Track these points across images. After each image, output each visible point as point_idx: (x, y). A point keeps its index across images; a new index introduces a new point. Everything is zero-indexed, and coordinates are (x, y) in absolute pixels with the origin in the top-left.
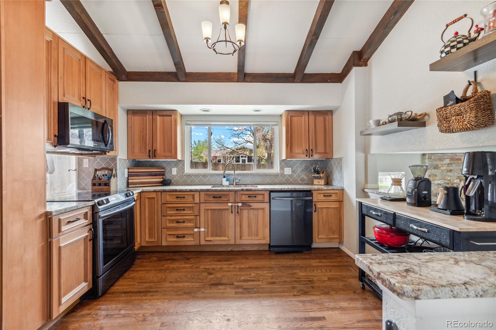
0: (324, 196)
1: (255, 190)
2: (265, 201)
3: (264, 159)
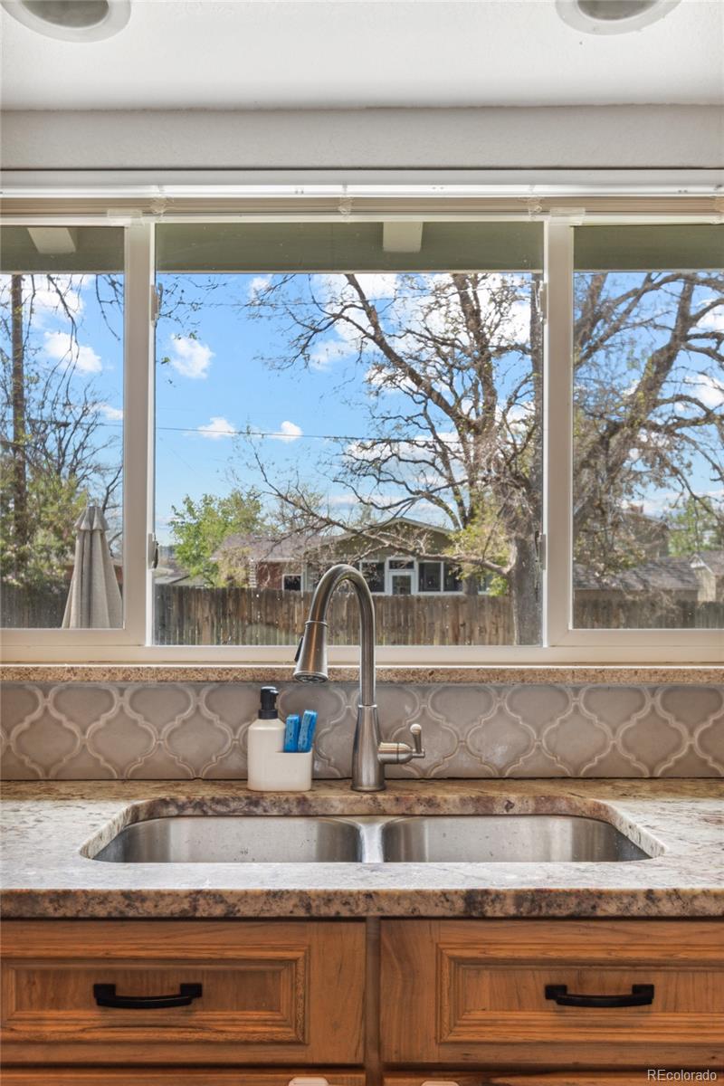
1: (634, 911)
3: (499, 572)
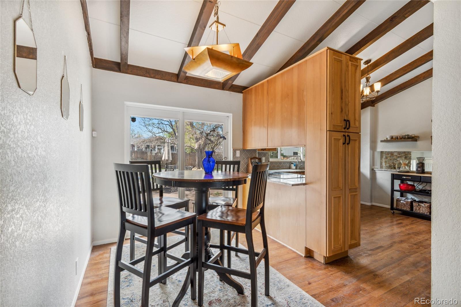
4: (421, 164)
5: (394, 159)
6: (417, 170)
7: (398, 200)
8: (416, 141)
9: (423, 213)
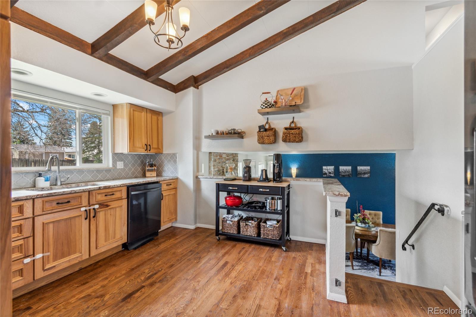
0: (167, 185)
1: (113, 187)
2: (123, 198)
4: (248, 168)
5: (223, 162)
6: (244, 176)
7: (224, 221)
8: (242, 137)
9: (251, 235)
